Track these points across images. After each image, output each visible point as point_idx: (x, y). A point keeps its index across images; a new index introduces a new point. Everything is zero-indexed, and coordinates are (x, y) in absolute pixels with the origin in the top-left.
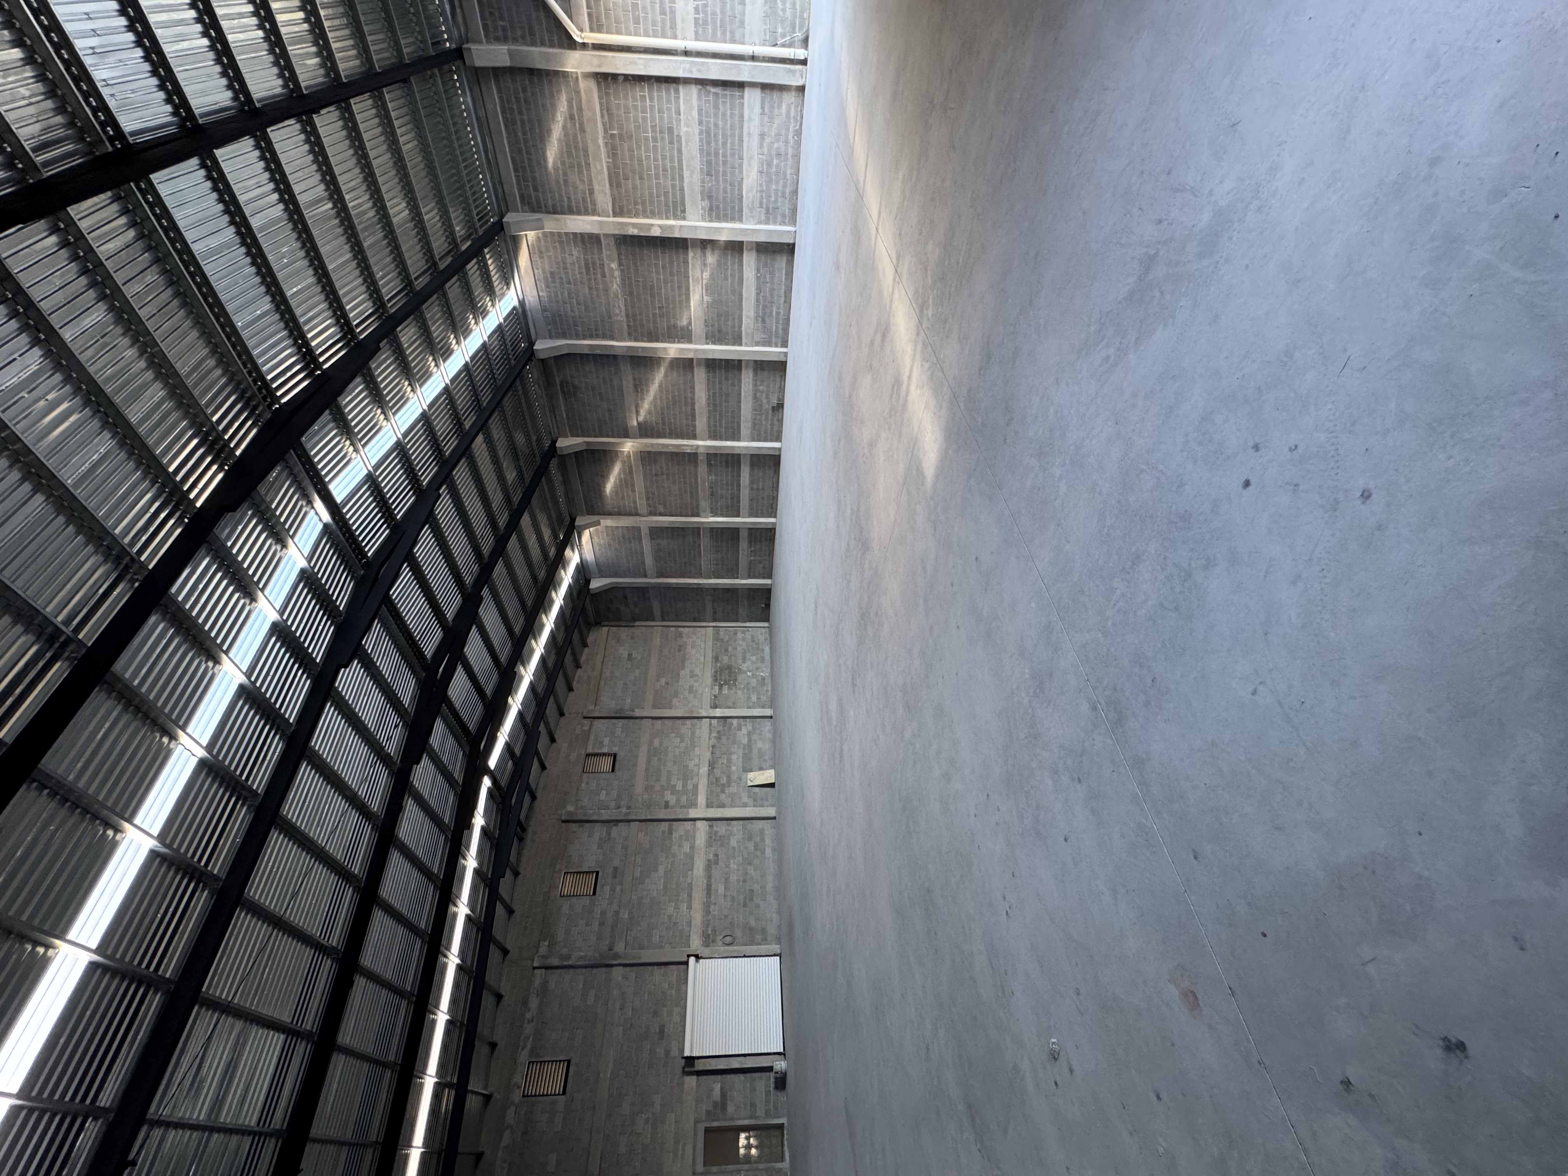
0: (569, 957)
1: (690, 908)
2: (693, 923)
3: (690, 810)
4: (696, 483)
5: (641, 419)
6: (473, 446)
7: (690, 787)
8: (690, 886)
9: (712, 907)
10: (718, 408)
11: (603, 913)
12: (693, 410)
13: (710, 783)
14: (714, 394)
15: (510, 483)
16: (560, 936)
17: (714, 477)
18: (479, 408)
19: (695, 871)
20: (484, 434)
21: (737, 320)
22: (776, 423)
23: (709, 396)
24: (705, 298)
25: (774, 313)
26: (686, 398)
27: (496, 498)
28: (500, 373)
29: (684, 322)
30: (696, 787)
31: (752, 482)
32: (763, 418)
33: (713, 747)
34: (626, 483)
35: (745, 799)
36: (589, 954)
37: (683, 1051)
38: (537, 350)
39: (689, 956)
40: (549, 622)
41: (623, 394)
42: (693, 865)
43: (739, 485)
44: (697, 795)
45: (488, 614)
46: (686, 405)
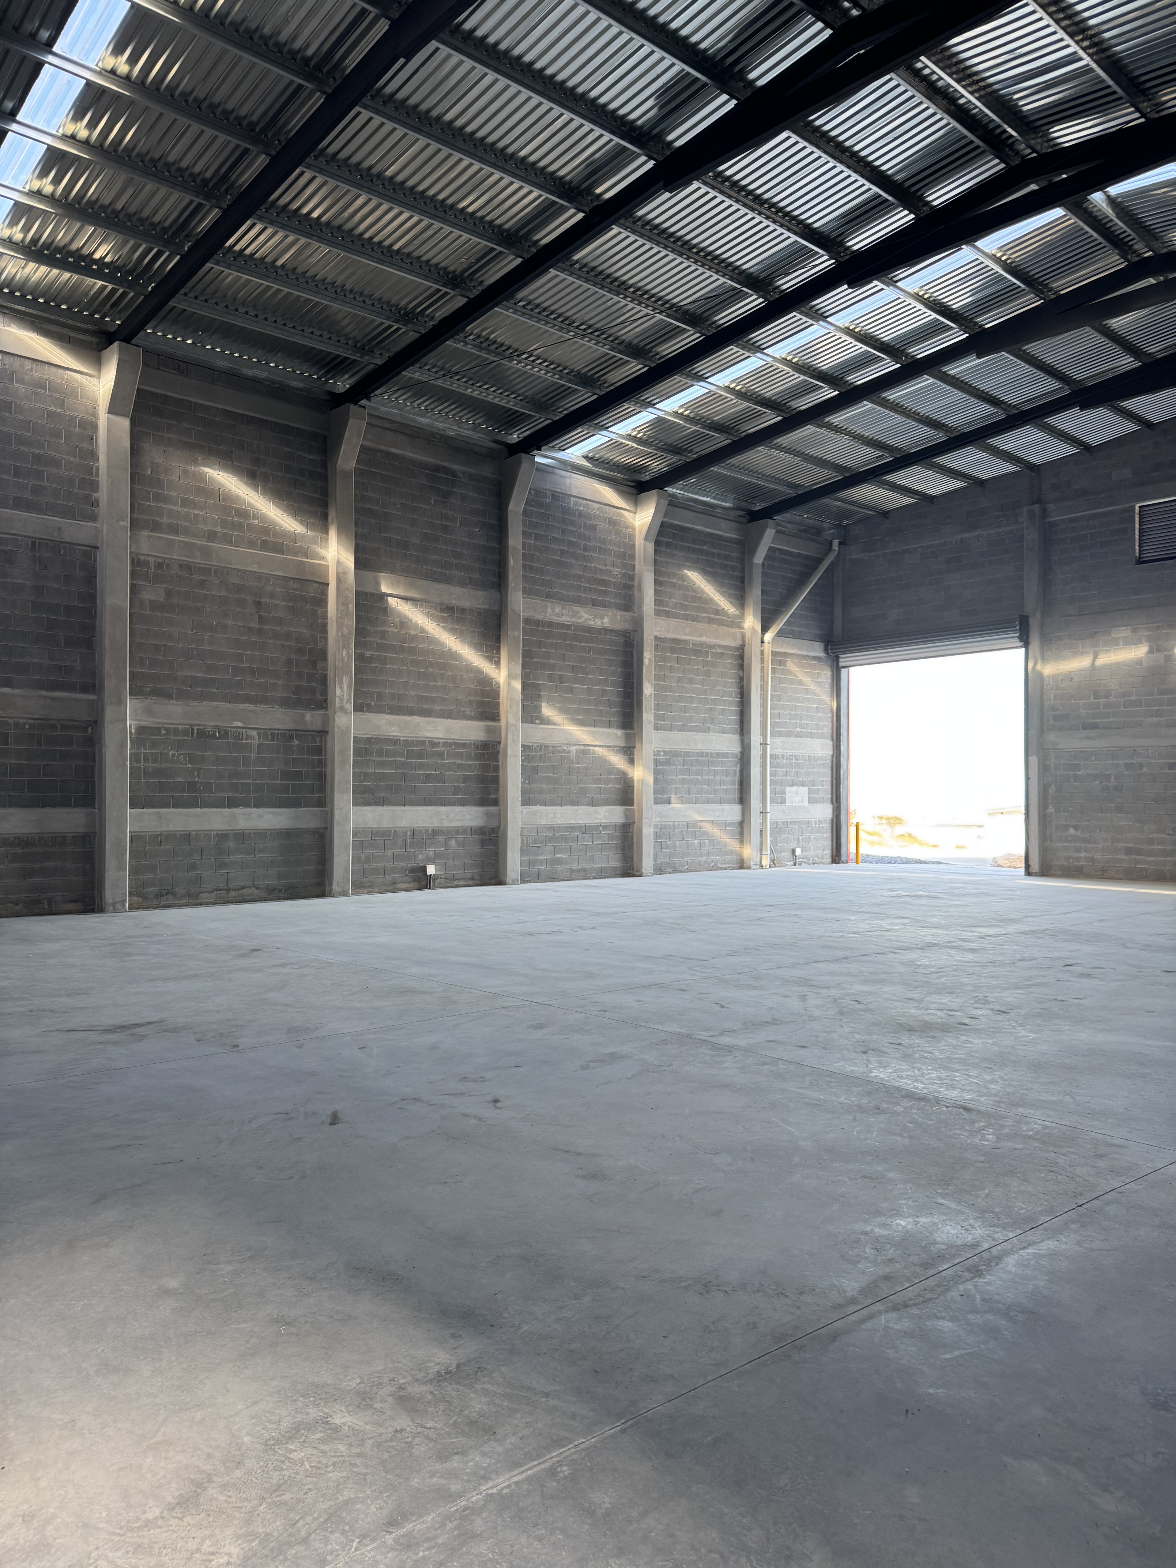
4: (236, 699)
5: (394, 603)
17: (256, 742)
22: (389, 878)
23: (436, 745)
24: (573, 749)
25: (559, 856)
26: (433, 700)
29: (546, 713)
31: (242, 836)
32: (401, 851)
34: (234, 524)
43: (232, 803)
46: (420, 698)
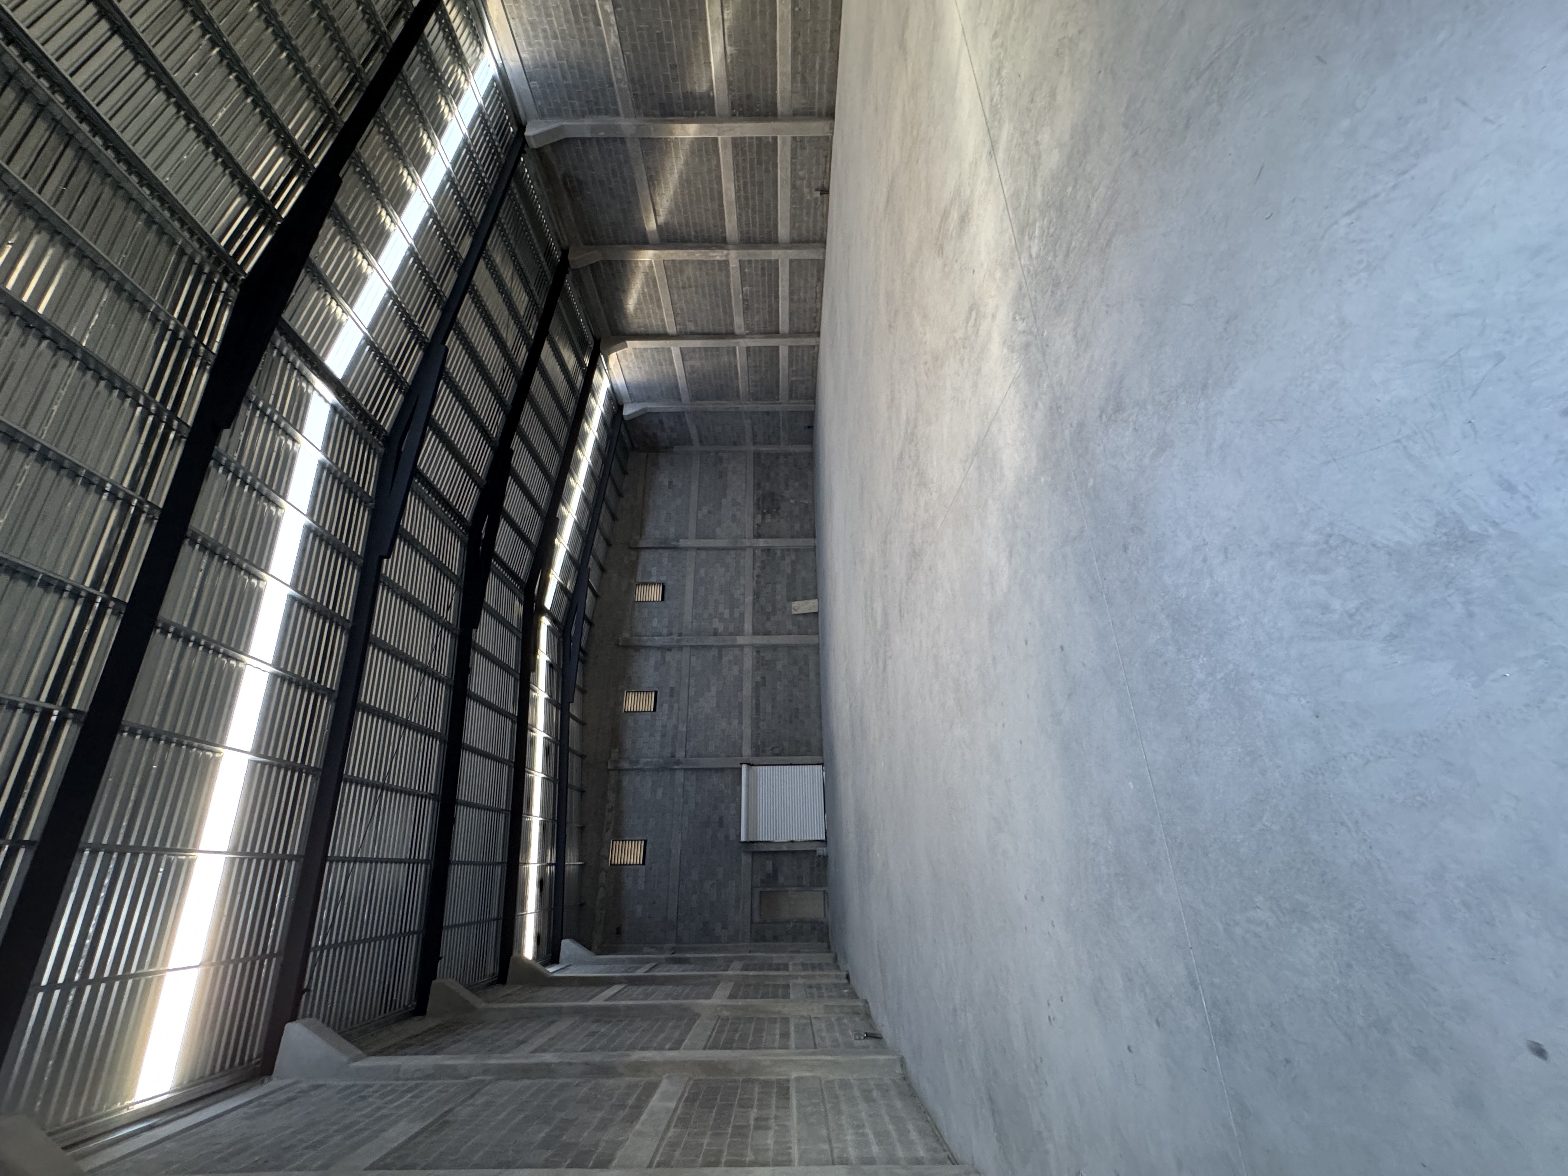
0: (637, 762)
1: (741, 723)
2: (744, 735)
3: (738, 637)
4: (729, 296)
5: (661, 220)
6: (474, 278)
7: (737, 615)
8: (741, 704)
9: (761, 723)
10: (751, 202)
11: (664, 727)
12: (721, 205)
13: (755, 612)
14: (745, 184)
15: (522, 313)
16: (628, 744)
17: (748, 288)
18: (474, 227)
19: (744, 693)
20: (485, 258)
21: (769, 80)
22: (819, 220)
23: (739, 186)
24: (728, 49)
25: (817, 66)
26: (711, 190)
27: (510, 335)
28: (489, 177)
29: (704, 88)
30: (742, 615)
31: (791, 293)
32: (805, 211)
33: (758, 576)
34: (650, 297)
35: (790, 627)
36: (655, 760)
37: (739, 836)
38: (529, 137)
39: (742, 764)
40: (586, 455)
41: (636, 189)
42: (742, 686)
43: (777, 297)
44: (744, 623)
45: (521, 461)
46: (712, 199)
